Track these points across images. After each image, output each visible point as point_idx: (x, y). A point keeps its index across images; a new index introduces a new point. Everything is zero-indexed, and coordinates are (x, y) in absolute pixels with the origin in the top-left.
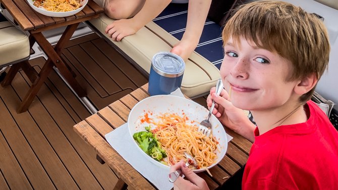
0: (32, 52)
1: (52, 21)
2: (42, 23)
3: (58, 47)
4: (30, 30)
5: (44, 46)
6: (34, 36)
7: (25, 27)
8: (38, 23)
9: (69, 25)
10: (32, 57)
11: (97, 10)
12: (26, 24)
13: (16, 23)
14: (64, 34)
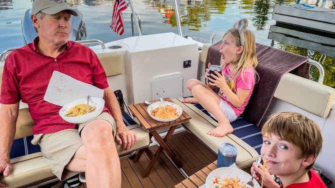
0: (151, 142)
1: (162, 124)
2: (156, 125)
3: (165, 139)
4: (149, 129)
5: (158, 138)
6: (152, 133)
7: (147, 128)
8: (154, 125)
9: (172, 126)
10: (151, 145)
11: (187, 118)
12: (147, 126)
13: (142, 125)
14: (169, 131)
